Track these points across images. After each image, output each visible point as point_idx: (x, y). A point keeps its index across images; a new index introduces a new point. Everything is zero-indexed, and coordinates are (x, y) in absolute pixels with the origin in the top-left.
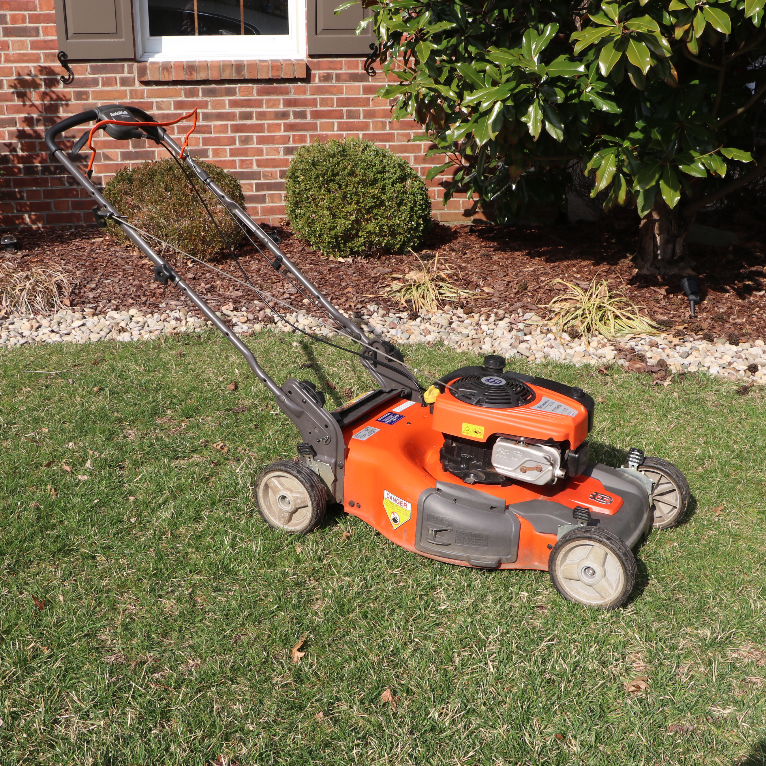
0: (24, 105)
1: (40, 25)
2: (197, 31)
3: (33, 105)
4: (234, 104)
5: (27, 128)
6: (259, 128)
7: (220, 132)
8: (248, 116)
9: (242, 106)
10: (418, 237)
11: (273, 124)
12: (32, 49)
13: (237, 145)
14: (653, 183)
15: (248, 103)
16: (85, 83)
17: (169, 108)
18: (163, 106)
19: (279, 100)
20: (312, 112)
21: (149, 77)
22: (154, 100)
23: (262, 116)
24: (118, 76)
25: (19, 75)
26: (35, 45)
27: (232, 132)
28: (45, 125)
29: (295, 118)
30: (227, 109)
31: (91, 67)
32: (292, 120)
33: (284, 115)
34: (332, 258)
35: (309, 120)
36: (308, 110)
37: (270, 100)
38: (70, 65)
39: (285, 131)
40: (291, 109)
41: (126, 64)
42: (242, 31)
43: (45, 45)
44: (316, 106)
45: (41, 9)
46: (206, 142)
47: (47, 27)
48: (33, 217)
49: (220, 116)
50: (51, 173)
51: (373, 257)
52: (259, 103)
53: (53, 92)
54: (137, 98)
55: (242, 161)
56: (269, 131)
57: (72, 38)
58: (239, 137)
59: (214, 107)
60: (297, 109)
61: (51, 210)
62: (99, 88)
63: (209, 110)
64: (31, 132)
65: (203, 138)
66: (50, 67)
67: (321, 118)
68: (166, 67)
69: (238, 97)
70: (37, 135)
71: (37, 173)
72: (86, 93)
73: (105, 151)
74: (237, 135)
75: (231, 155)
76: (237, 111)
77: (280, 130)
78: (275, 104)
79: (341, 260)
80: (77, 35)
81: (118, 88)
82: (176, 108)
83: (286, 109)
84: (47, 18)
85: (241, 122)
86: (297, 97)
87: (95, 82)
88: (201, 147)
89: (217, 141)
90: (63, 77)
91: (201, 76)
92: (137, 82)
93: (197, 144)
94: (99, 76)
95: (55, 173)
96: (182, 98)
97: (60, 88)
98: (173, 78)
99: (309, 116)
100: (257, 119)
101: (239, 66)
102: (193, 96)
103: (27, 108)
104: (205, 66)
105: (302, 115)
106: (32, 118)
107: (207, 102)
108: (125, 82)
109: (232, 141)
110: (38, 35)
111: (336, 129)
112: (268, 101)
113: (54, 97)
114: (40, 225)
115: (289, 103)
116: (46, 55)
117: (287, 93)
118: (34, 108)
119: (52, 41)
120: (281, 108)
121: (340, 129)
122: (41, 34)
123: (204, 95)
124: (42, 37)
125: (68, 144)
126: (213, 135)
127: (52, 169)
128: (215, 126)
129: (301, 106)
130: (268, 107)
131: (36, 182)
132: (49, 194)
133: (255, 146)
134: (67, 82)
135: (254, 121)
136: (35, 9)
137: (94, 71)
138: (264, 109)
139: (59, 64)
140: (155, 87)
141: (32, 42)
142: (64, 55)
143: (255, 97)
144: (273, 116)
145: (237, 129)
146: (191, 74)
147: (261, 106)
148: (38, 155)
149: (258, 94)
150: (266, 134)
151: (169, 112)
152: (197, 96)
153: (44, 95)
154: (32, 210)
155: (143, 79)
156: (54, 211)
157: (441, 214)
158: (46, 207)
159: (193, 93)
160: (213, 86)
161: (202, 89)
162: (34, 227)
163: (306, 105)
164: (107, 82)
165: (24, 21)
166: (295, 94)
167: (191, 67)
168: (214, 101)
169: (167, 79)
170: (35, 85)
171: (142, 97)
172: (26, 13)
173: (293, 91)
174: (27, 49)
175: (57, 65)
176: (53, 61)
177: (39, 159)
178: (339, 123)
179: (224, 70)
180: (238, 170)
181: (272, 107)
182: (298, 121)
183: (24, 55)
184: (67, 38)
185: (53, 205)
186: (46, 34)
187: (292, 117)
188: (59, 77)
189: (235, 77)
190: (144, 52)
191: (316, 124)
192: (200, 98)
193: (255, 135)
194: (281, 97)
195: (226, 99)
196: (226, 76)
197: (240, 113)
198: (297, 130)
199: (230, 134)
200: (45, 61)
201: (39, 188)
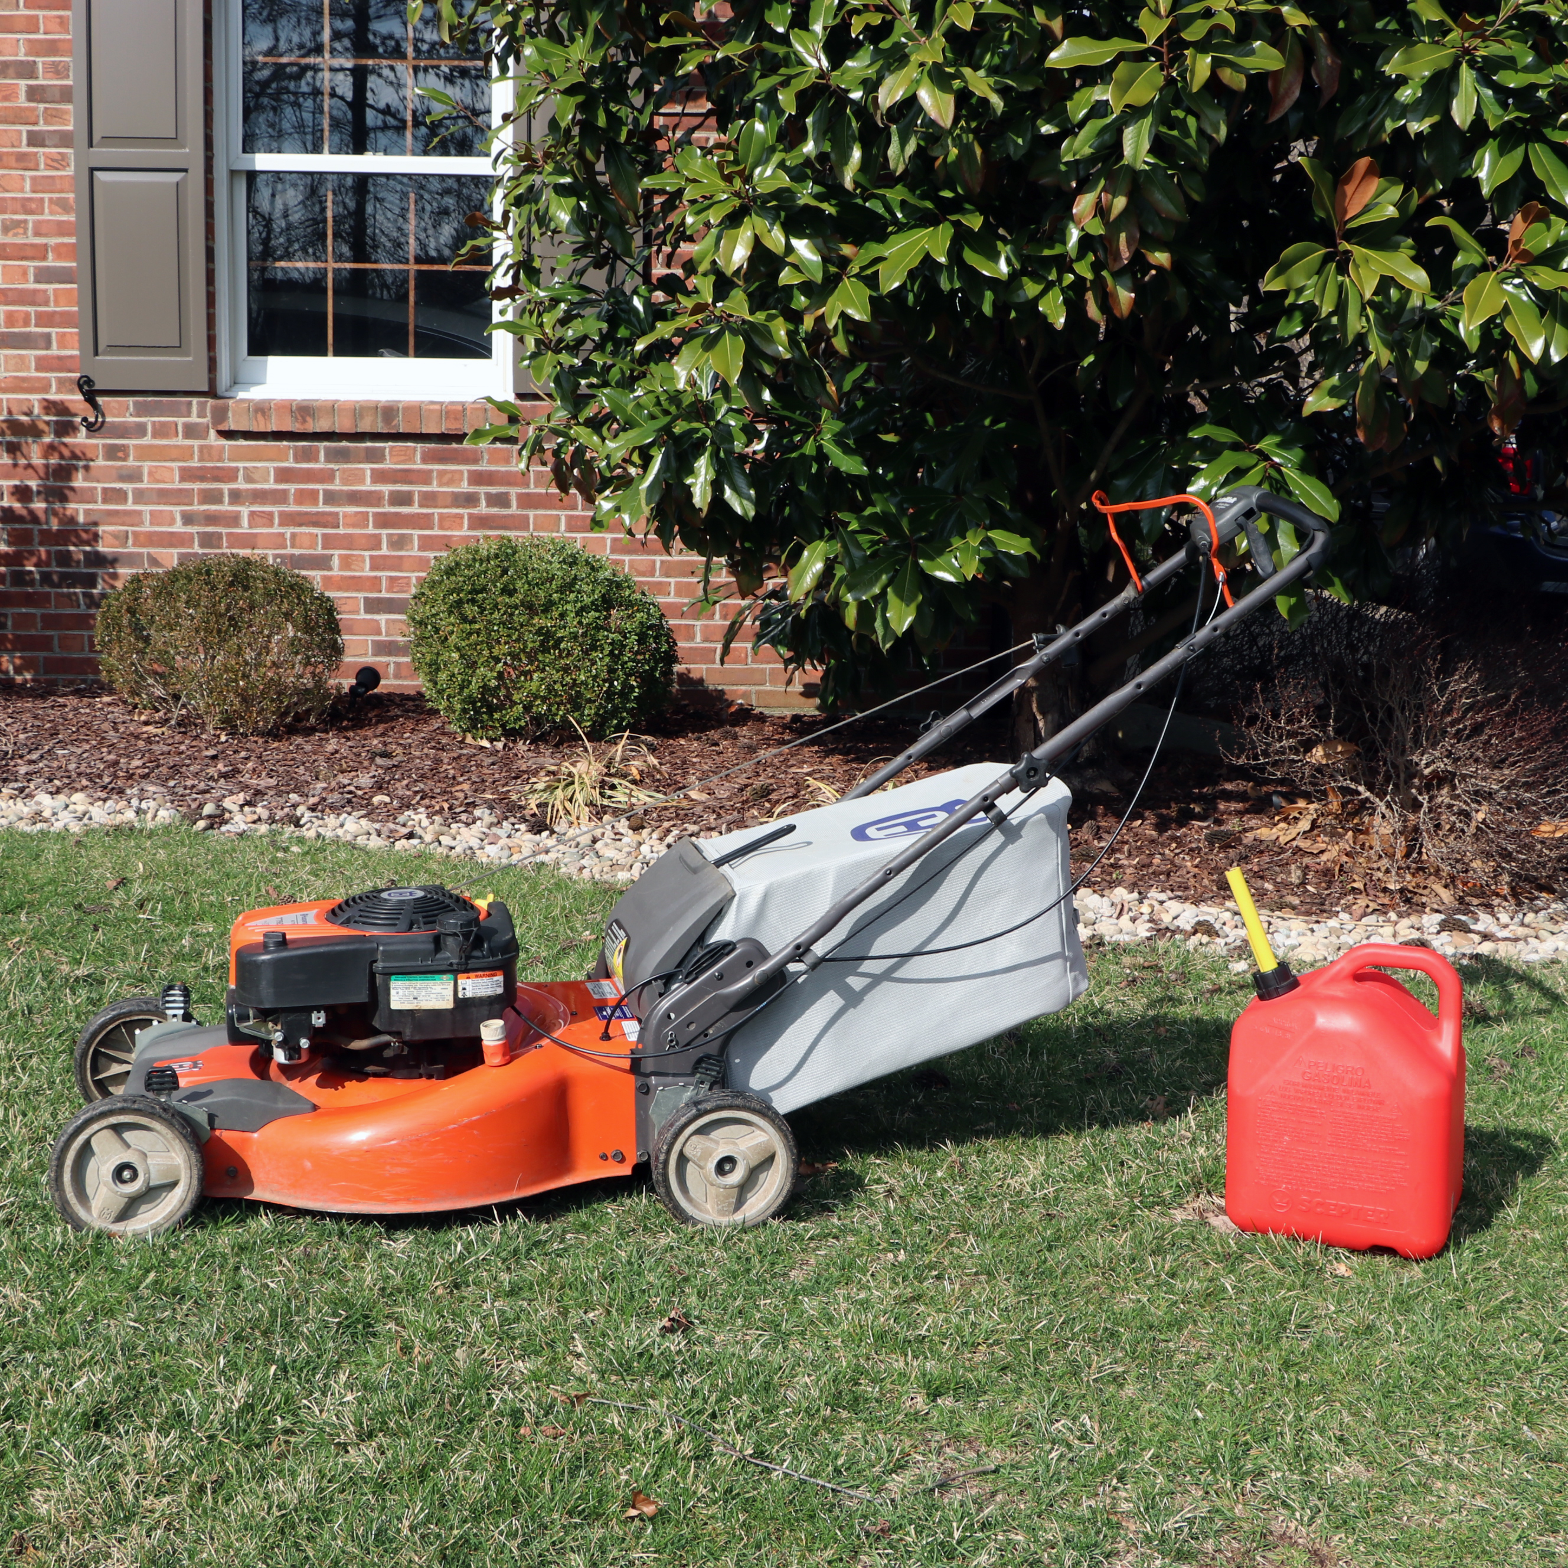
0: (15, 465)
1: (54, 331)
2: (330, 349)
3: (29, 466)
4: (380, 477)
5: (17, 505)
6: (424, 521)
7: (354, 526)
8: (403, 499)
9: (395, 482)
10: (630, 711)
11: (450, 516)
12: (37, 370)
13: (384, 551)
14: (877, 590)
15: (405, 476)
16: (123, 431)
17: (267, 481)
18: (255, 476)
19: (461, 472)
20: (520, 496)
21: (232, 425)
22: (240, 465)
23: (429, 499)
24: (181, 421)
25: (10, 412)
26: (43, 364)
27: (375, 526)
28: (47, 501)
29: (489, 504)
30: (368, 486)
31: (135, 403)
32: (483, 509)
33: (470, 500)
34: (469, 739)
35: (514, 509)
36: (514, 492)
37: (445, 472)
38: (100, 400)
39: (470, 528)
40: (482, 490)
41: (195, 401)
42: (411, 350)
43: (60, 364)
44: (528, 485)
45: (57, 304)
46: (329, 542)
47: (64, 334)
48: (18, 662)
49: (354, 498)
50: (53, 585)
51: (546, 742)
52: (425, 477)
53: (65, 445)
54: (211, 460)
55: (392, 579)
56: (441, 528)
57: (105, 353)
58: (389, 535)
59: (344, 482)
60: (494, 490)
61: (51, 650)
62: (147, 440)
63: (337, 486)
64: (24, 512)
65: (324, 535)
66: (62, 402)
67: (536, 507)
68: (262, 408)
69: (387, 465)
70: (34, 518)
71: (32, 583)
72: (124, 448)
73: (152, 550)
74: (385, 532)
75: (373, 568)
76: (386, 489)
77: (461, 527)
78: (453, 479)
79: (485, 743)
80: (113, 348)
81: (180, 441)
82: (278, 480)
83: (472, 489)
84: (66, 320)
85: (393, 510)
86: (493, 468)
87: (140, 430)
88: (319, 551)
89: (348, 542)
90: (85, 419)
91: (323, 425)
92: (212, 433)
93: (313, 546)
94: (148, 421)
95: (59, 586)
96: (290, 464)
97: (80, 438)
98: (273, 426)
99: (514, 503)
100: (421, 506)
101: (389, 411)
102: (309, 461)
103: (20, 470)
104: (332, 408)
105: (501, 500)
106: (28, 488)
107: (333, 471)
108: (191, 431)
109: (375, 543)
110: (48, 347)
111: (563, 527)
112: (442, 473)
113: (66, 453)
114: (28, 676)
115: (478, 478)
116: (60, 381)
117: (476, 461)
118: (30, 471)
119: (71, 357)
120: (465, 487)
121: (570, 529)
122: (54, 344)
123: (328, 460)
124: (55, 351)
125: (84, 536)
126: (341, 531)
127: (55, 578)
128: (345, 515)
129: (501, 484)
130: (440, 485)
131: (29, 600)
132: (50, 621)
133: (415, 552)
134: (92, 428)
135: (415, 509)
136: (46, 303)
137: (140, 411)
138: (434, 487)
139: (80, 397)
140: (242, 442)
141: (38, 359)
142: (89, 381)
143: (419, 466)
144: (449, 500)
145: (384, 521)
146: (304, 421)
147: (427, 482)
148: (32, 553)
149: (424, 461)
150: (436, 532)
151: (266, 486)
152: (316, 460)
153: (51, 448)
154: (15, 650)
155: (221, 428)
156: (57, 653)
157: (758, 692)
158: (44, 643)
159: (309, 456)
160: (344, 444)
161: (326, 449)
162: (19, 679)
163: (509, 484)
164: (160, 431)
165: (27, 323)
166: (489, 462)
167: (305, 410)
168: (344, 470)
169: (262, 429)
170: (34, 431)
171: (221, 460)
172: (31, 309)
173: (486, 457)
174: (28, 369)
175: (75, 399)
176: (71, 392)
177: (34, 560)
178: (569, 518)
179: (362, 417)
180: (384, 594)
181: (447, 484)
182: (494, 510)
183: (23, 379)
184: (96, 353)
185: (56, 642)
186: (62, 346)
187: (484, 503)
188: (78, 420)
189: (381, 428)
190: (235, 382)
191: (527, 517)
192: (321, 465)
193: (416, 533)
194: (464, 468)
195: (367, 467)
196: (365, 426)
197: (391, 493)
198: (491, 528)
199: (371, 530)
200: (58, 391)
201: (33, 611)
